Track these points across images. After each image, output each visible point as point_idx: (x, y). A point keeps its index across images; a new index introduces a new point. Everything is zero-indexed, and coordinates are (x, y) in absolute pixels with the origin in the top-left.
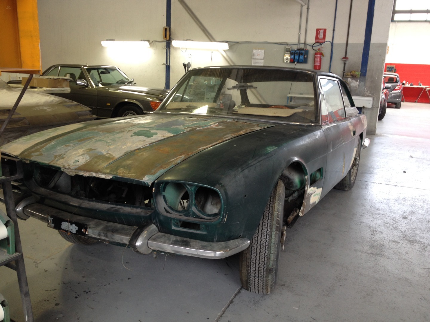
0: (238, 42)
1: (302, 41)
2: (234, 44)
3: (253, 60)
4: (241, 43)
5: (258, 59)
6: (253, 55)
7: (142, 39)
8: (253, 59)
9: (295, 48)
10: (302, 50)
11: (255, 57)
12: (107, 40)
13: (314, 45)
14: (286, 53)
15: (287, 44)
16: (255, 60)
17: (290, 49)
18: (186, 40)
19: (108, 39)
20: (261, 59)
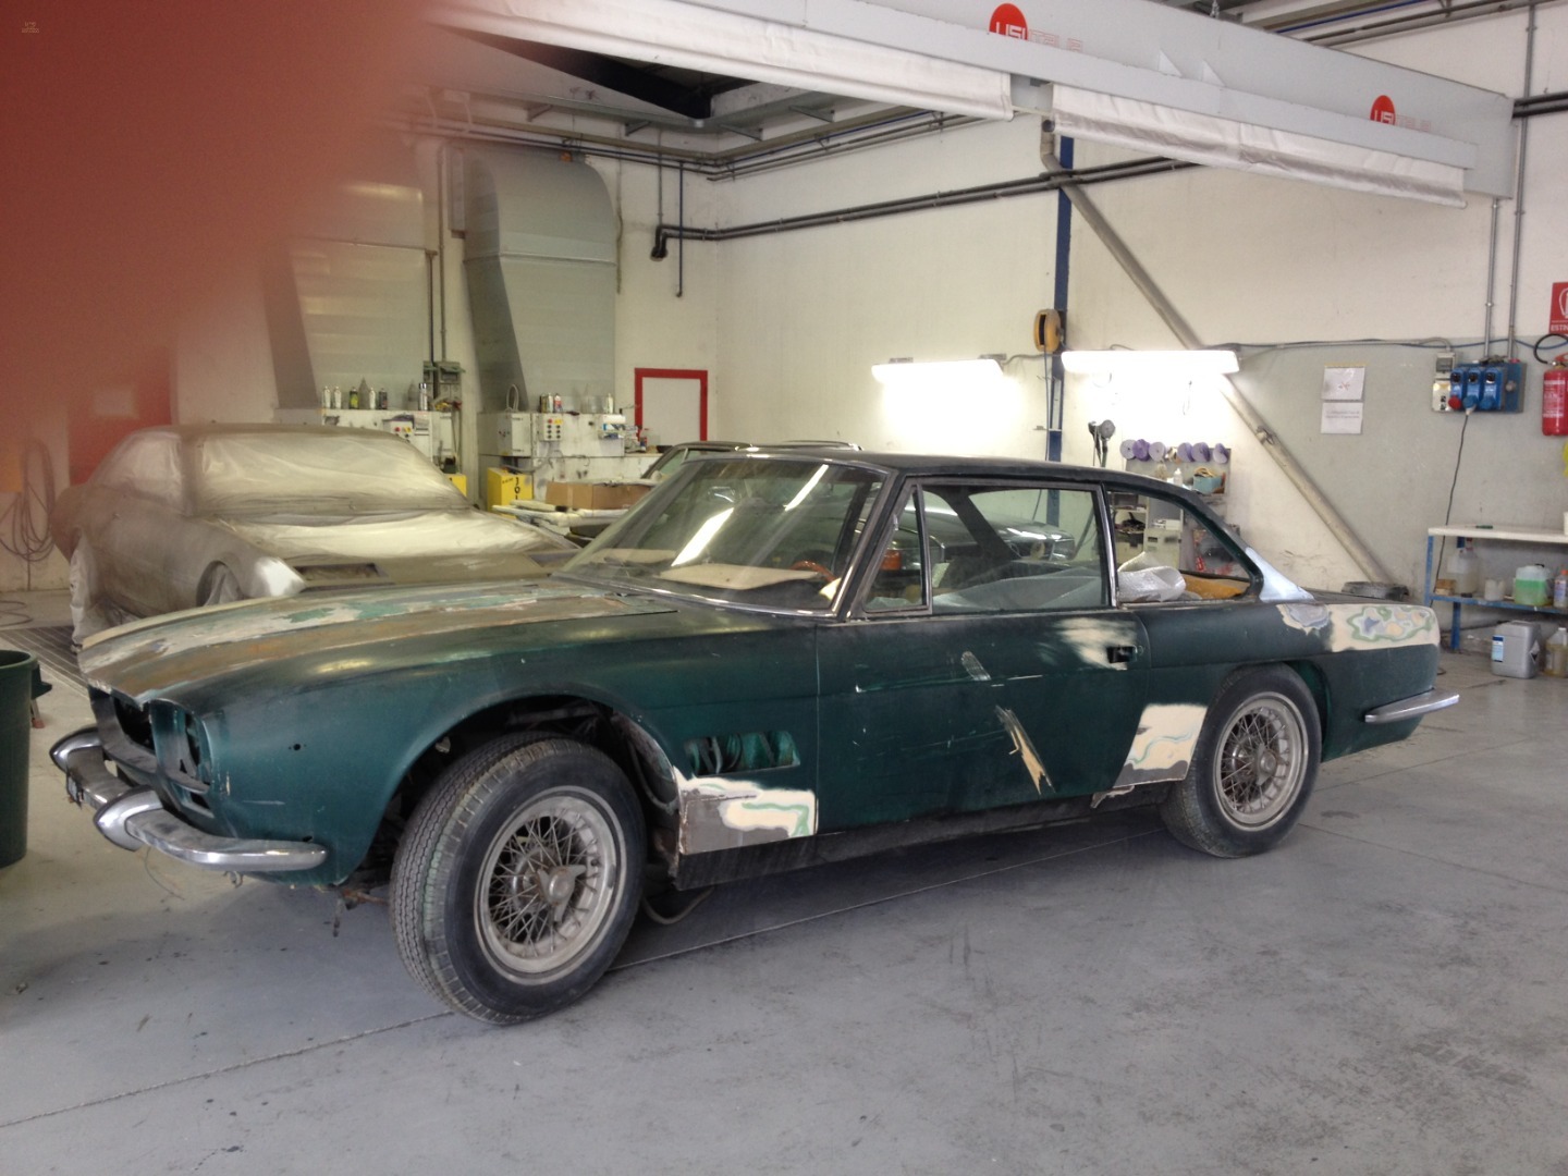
0: (1273, 347)
1: (1501, 331)
2: (1259, 354)
3: (1325, 404)
4: (1285, 348)
5: (1341, 401)
6: (1327, 387)
7: (985, 353)
8: (1327, 401)
9: (1475, 356)
10: (1498, 362)
11: (1331, 396)
12: (892, 361)
13: (1543, 344)
14: (1440, 375)
15: (1444, 344)
16: (1332, 404)
17: (1451, 360)
18: (1111, 348)
19: (894, 357)
20: (1352, 401)
